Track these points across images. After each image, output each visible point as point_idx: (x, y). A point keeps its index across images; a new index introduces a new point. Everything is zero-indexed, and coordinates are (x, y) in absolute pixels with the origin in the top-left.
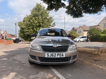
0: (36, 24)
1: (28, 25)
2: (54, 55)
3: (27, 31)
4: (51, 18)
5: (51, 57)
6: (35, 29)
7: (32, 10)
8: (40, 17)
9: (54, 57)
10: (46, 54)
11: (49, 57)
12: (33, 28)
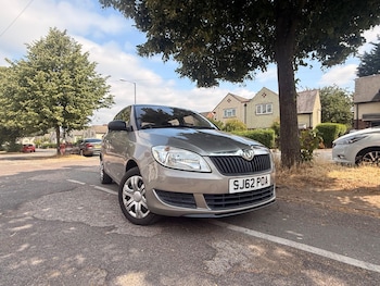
0: (51, 94)
1: (16, 95)
2: (251, 183)
3: (12, 118)
4: (101, 81)
5: (245, 190)
6: (48, 110)
7: (33, 45)
8: (66, 74)
9: (250, 189)
10: (232, 181)
11: (239, 191)
12: (37, 108)
